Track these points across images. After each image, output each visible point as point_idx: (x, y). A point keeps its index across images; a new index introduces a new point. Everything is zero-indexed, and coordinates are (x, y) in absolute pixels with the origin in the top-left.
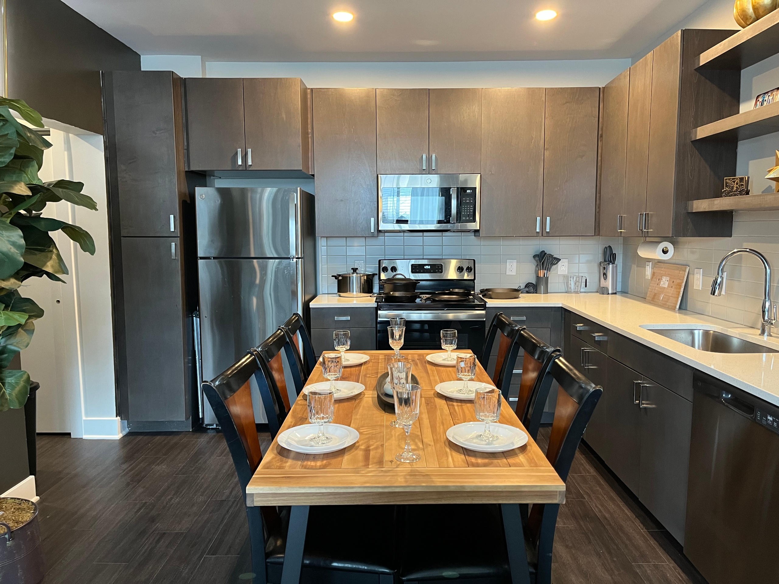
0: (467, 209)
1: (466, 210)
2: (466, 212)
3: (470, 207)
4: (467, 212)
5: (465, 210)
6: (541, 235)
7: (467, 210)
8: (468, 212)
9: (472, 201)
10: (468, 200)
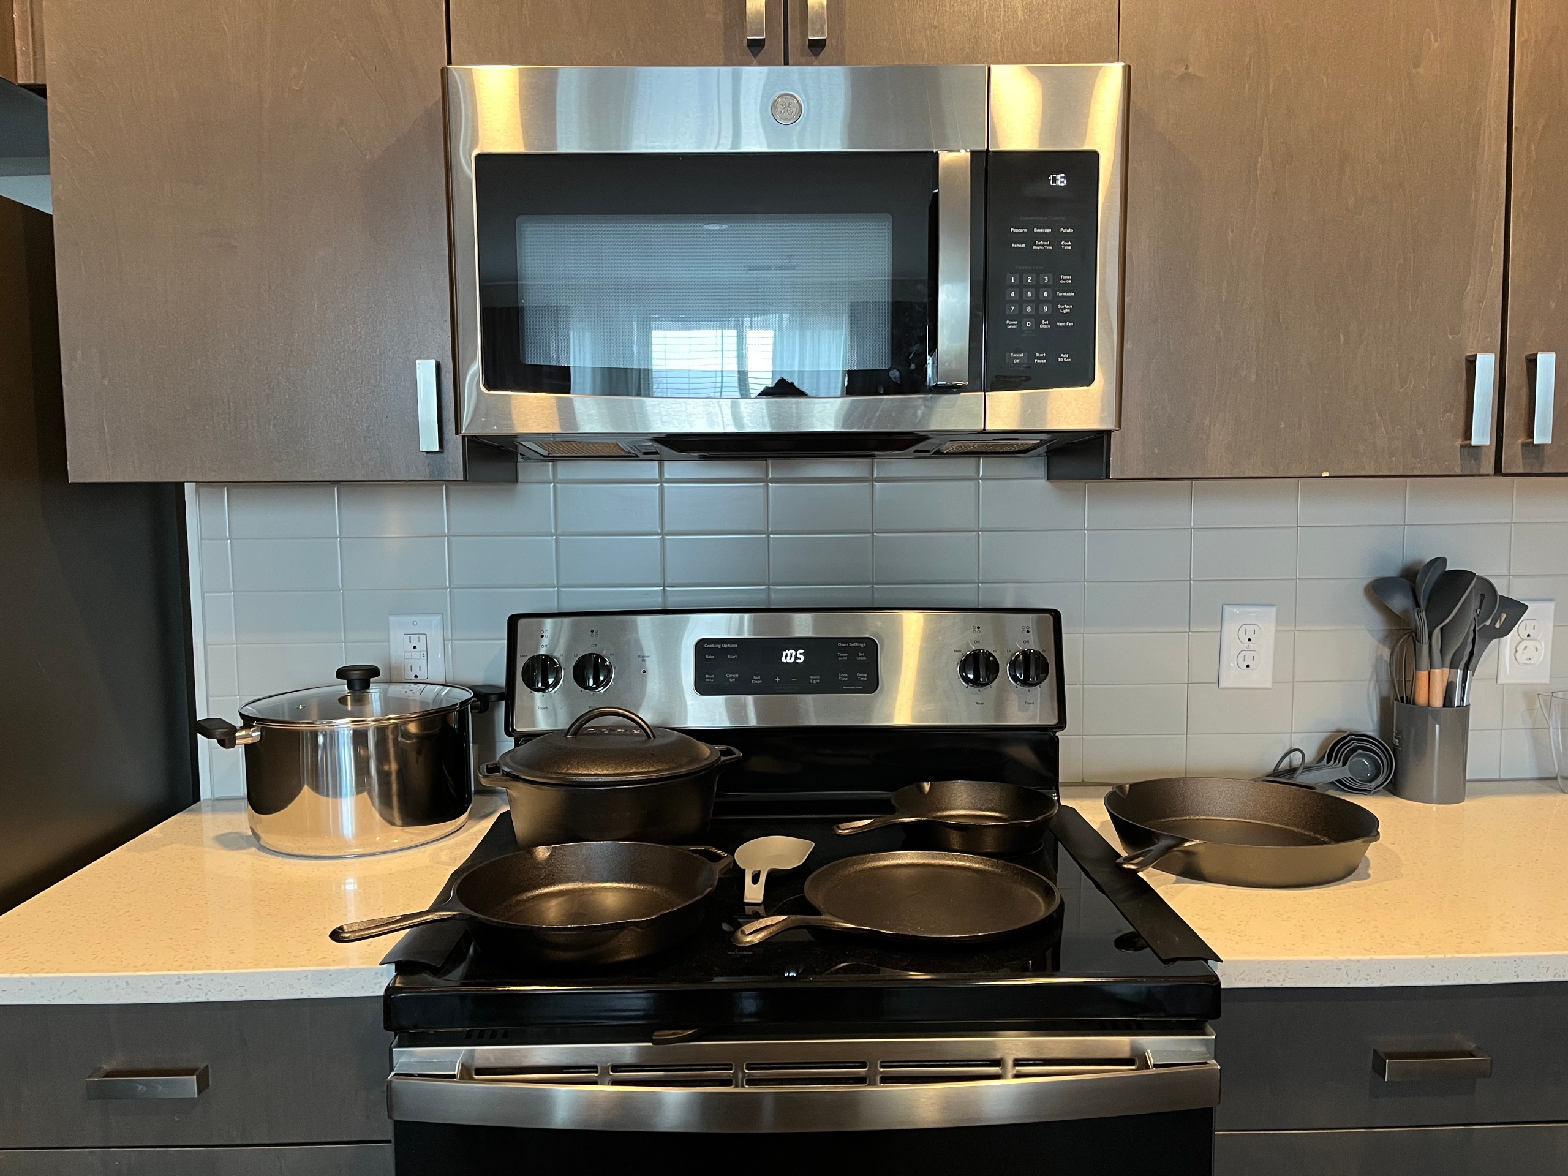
0: (1037, 294)
1: (1029, 302)
2: (1029, 316)
3: (1055, 286)
4: (1037, 317)
5: (1021, 301)
6: (1489, 466)
7: (1037, 302)
8: (1046, 317)
9: (1067, 245)
10: (1043, 237)
